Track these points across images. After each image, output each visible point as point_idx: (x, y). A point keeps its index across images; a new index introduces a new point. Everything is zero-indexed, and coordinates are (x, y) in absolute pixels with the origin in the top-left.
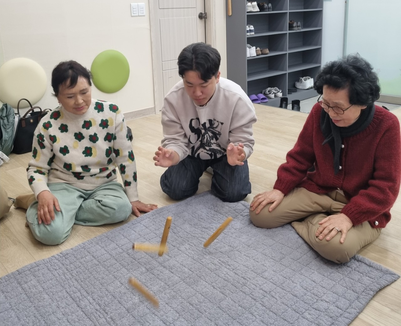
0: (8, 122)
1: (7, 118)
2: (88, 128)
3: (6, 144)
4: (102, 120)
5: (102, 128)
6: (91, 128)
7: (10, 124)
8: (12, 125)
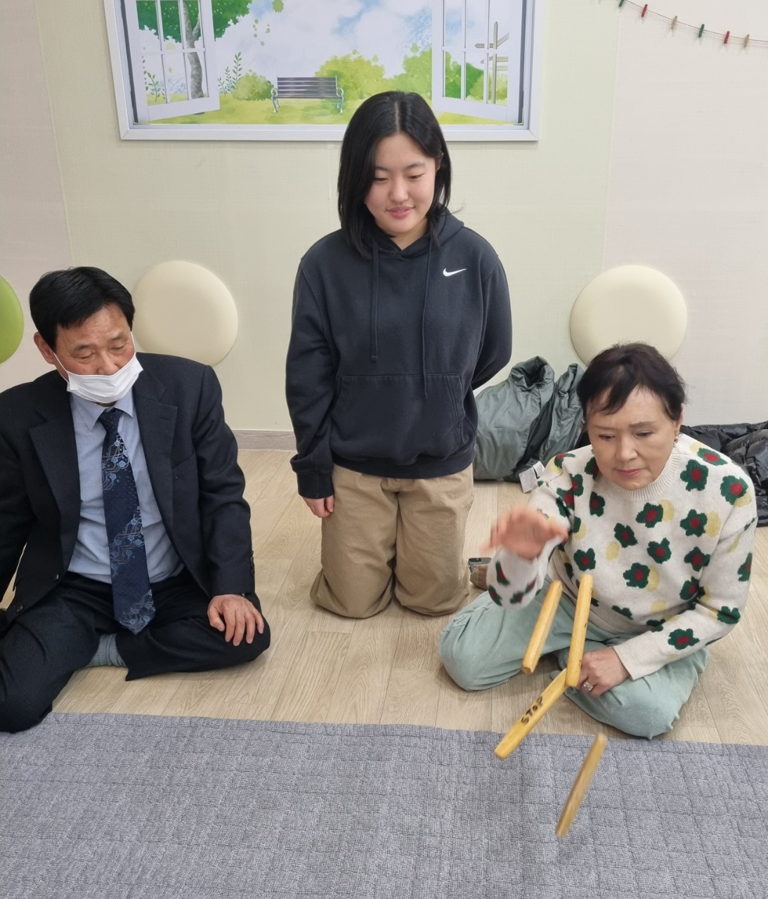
0: (569, 406)
1: (570, 397)
2: (650, 524)
3: (553, 449)
4: (692, 512)
5: (684, 531)
6: (658, 524)
7: (570, 409)
8: (574, 413)
